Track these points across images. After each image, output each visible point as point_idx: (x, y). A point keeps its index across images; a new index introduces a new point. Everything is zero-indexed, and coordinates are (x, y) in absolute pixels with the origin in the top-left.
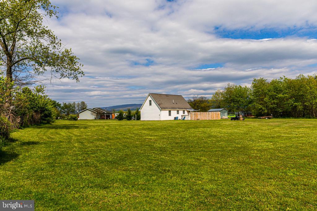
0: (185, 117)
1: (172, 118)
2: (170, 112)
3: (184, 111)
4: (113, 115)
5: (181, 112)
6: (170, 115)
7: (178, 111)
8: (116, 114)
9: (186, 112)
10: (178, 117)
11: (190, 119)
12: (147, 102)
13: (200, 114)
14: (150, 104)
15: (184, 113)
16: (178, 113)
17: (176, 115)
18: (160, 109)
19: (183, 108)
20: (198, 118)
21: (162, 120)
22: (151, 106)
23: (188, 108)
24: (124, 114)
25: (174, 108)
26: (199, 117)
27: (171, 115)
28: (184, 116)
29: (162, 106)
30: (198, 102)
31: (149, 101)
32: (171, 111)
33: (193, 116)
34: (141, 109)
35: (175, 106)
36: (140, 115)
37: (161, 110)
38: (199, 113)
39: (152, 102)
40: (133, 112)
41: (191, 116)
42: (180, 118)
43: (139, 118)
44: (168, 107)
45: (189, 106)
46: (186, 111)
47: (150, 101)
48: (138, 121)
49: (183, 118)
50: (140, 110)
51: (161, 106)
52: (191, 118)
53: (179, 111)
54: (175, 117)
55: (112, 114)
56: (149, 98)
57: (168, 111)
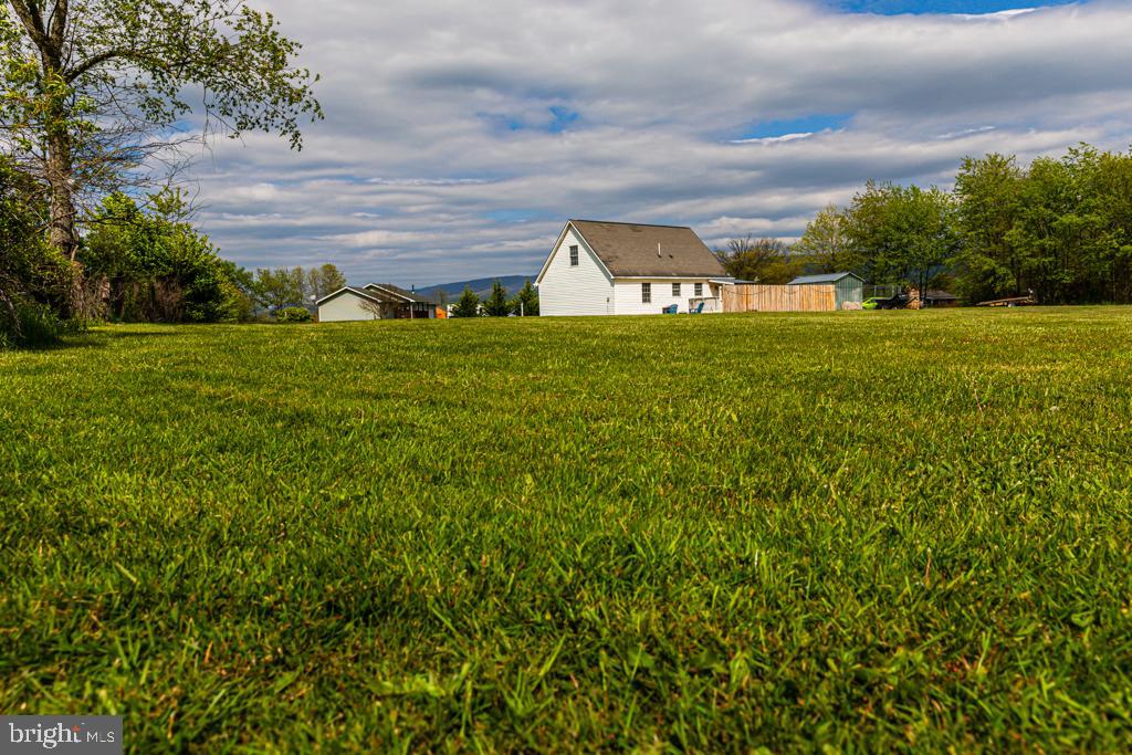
0: (702, 305)
1: (655, 308)
2: (646, 287)
3: (698, 285)
4: (438, 310)
5: (688, 290)
6: (646, 298)
7: (676, 285)
8: (449, 307)
9: (706, 287)
10: (675, 307)
11: (720, 310)
12: (564, 252)
13: (760, 292)
14: (575, 261)
15: (698, 292)
16: (676, 293)
17: (670, 301)
18: (608, 276)
19: (697, 273)
20: (750, 308)
21: (616, 314)
22: (575, 268)
23: (715, 273)
24: (479, 306)
25: (661, 275)
26: (755, 304)
27: (649, 301)
28: (700, 302)
30: (750, 260)
31: (569, 250)
32: (649, 284)
33: (734, 301)
34: (539, 282)
35: (664, 265)
36: (537, 304)
37: (613, 283)
38: (755, 289)
39: (582, 252)
40: (512, 295)
41: (724, 300)
42: (683, 307)
43: (533, 310)
44: (640, 272)
45: (718, 267)
46: (708, 286)
47: (574, 249)
48: (533, 319)
49: (697, 307)
50: (536, 284)
51: (614, 265)
52: (725, 307)
53: (679, 284)
54: (666, 305)
55: (435, 306)
56: (571, 239)
57: (640, 287)
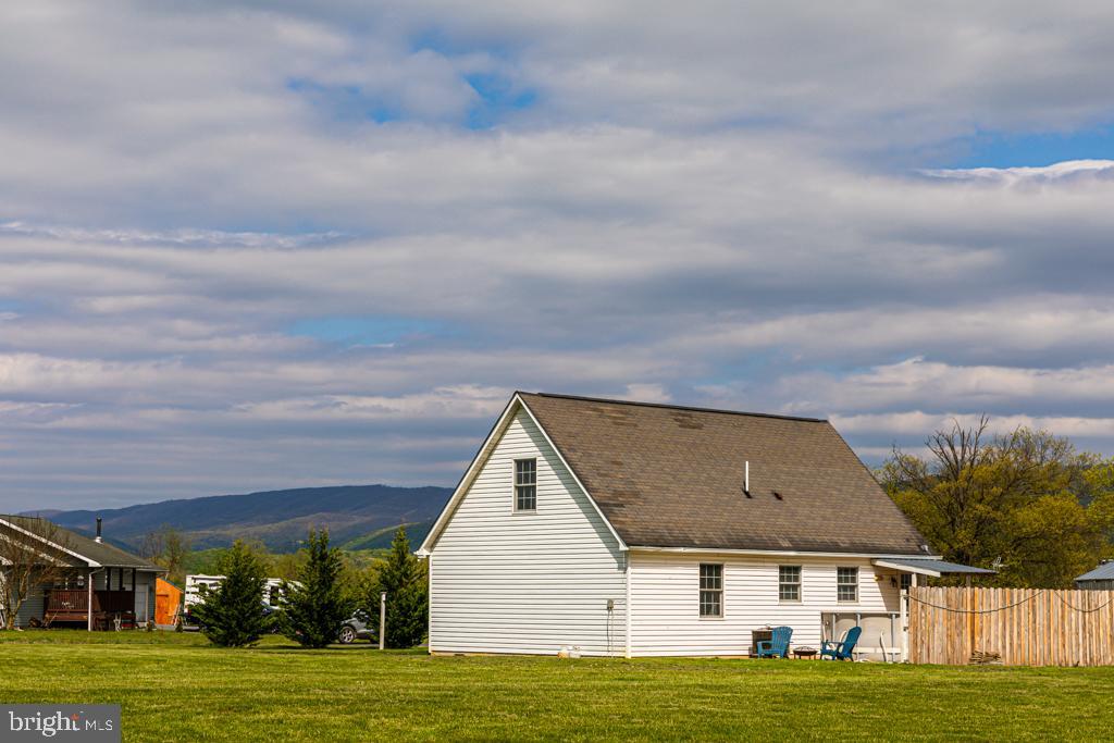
0: (855, 633)
1: (729, 637)
2: (711, 576)
3: (847, 574)
4: (162, 586)
5: (819, 584)
6: (710, 603)
7: (790, 573)
8: (189, 581)
9: (866, 580)
10: (786, 632)
11: (903, 652)
12: (498, 478)
13: (1008, 607)
14: (526, 498)
15: (847, 591)
16: (789, 591)
17: (774, 614)
18: (611, 545)
19: (844, 541)
20: (981, 647)
21: (629, 656)
22: (526, 518)
23: (891, 543)
24: (272, 582)
25: (750, 545)
26: (992, 638)
27: (718, 612)
28: (851, 624)
29: (637, 517)
30: (985, 485)
31: (512, 469)
32: (718, 568)
33: (940, 629)
34: (432, 547)
35: (759, 518)
36: (424, 599)
37: (624, 561)
38: (993, 597)
39: (546, 477)
40: (362, 567)
41: (913, 627)
42: (808, 634)
43: (408, 628)
44: (697, 536)
45: (895, 526)
46: (872, 575)
47: (526, 468)
48: (405, 663)
49: (841, 636)
50: (422, 552)
51: (627, 515)
52: (914, 644)
53: (797, 569)
54: (761, 625)
55: (152, 576)
56: (519, 442)
57: (694, 573)
